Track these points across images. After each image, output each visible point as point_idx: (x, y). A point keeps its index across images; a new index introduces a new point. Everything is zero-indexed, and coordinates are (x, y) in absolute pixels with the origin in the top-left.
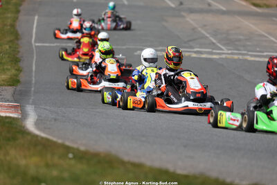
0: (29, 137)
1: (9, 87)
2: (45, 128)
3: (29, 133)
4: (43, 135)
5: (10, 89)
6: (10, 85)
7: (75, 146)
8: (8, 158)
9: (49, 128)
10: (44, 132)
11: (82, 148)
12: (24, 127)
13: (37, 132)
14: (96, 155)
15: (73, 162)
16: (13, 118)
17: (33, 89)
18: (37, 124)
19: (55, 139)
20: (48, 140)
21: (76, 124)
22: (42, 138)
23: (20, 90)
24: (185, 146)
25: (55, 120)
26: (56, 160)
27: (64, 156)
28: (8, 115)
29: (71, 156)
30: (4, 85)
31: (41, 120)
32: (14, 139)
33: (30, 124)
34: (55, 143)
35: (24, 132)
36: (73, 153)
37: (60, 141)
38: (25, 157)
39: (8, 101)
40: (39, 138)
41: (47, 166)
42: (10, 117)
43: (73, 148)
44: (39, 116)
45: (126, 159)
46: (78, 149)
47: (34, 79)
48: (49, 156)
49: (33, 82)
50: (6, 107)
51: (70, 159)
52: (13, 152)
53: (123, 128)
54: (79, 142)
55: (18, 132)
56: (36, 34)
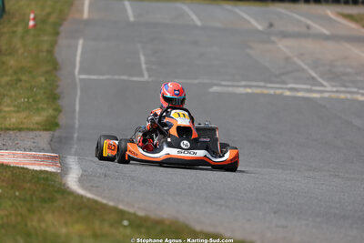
0: (71, 198)
1: (45, 133)
2: (92, 186)
3: (71, 193)
4: (89, 195)
5: (46, 136)
6: (46, 130)
7: (131, 210)
8: (43, 225)
9: (97, 187)
10: (91, 193)
11: (141, 213)
12: (64, 185)
13: (81, 192)
14: (158, 222)
15: (128, 231)
16: (51, 173)
17: (76, 135)
18: (81, 181)
19: (104, 201)
20: (96, 202)
22: (89, 199)
23: (59, 137)
24: (275, 213)
25: (105, 176)
26: (106, 228)
27: (118, 223)
28: (43, 168)
29: (125, 223)
30: (38, 129)
31: (87, 176)
32: (51, 200)
33: (72, 182)
34: (104, 207)
35: (65, 192)
36: (129, 220)
37: (111, 204)
38: (66, 224)
39: (43, 150)
40: (85, 200)
41: (95, 236)
42: (46, 172)
43: (129, 213)
44: (84, 171)
45: (198, 228)
46: (134, 214)
47: (77, 122)
48: (97, 224)
49: (77, 126)
50: (41, 158)
51: (125, 227)
52: (49, 217)
53: (195, 188)
54: (137, 206)
55: (56, 192)
56: (80, 63)
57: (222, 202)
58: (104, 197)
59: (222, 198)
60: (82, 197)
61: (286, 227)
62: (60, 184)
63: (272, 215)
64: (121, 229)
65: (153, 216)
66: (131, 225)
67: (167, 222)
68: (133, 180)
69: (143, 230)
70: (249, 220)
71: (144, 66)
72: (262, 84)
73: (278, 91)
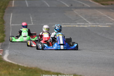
0: (4, 63)
2: (11, 59)
3: (5, 61)
4: (10, 61)
5: (0, 44)
9: (13, 59)
10: (10, 60)
11: (25, 66)
12: (3, 59)
15: (20, 72)
18: (8, 57)
20: (11, 63)
22: (9, 62)
23: (4, 44)
24: (69, 63)
25: (16, 55)
26: (14, 71)
27: (18, 69)
29: (20, 69)
31: (10, 55)
33: (5, 58)
34: (14, 65)
35: (2, 61)
37: (16, 64)
40: (8, 63)
41: (10, 74)
43: (21, 66)
44: (10, 54)
45: (43, 69)
46: (24, 67)
48: (11, 70)
51: (20, 70)
53: (45, 57)
56: (12, 21)
57: (53, 61)
58: (14, 62)
60: (7, 62)
62: (1, 58)
64: (18, 71)
65: (29, 67)
67: (33, 68)
68: (25, 56)
69: (25, 71)
70: (60, 66)
71: (32, 20)
72: (69, 24)
73: (74, 26)
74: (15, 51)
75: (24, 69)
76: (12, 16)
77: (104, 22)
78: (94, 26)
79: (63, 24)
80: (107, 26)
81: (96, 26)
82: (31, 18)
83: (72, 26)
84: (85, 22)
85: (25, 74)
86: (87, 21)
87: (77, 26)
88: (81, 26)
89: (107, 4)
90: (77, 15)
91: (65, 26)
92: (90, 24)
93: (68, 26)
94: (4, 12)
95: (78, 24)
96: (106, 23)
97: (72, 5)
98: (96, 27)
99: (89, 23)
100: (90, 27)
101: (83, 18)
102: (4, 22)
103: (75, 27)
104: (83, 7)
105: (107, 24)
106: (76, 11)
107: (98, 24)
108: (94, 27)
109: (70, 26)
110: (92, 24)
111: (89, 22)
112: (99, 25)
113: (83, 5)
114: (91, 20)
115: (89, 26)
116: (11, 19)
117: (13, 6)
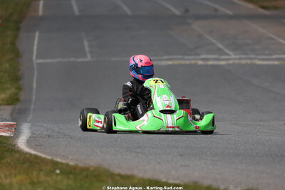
0: (17, 155)
1: (8, 107)
2: (36, 145)
3: (20, 152)
4: (33, 152)
5: (9, 109)
6: (9, 104)
7: (64, 161)
9: (41, 145)
10: (34, 149)
11: (71, 163)
12: (15, 145)
13: (27, 150)
14: (86, 169)
15: (59, 178)
16: (5, 137)
17: (32, 107)
18: (29, 142)
19: (44, 156)
20: (36, 157)
21: (70, 139)
22: (31, 154)
23: (19, 109)
24: (181, 155)
25: (49, 136)
26: (42, 177)
27: (53, 172)
29: (58, 171)
30: (4, 105)
31: (35, 137)
32: (1, 158)
33: (22, 143)
34: (43, 160)
35: (13, 150)
36: (60, 170)
37: (50, 158)
39: (6, 120)
40: (28, 156)
41: (33, 183)
43: (62, 164)
44: (33, 134)
45: (117, 171)
46: (67, 165)
47: (34, 97)
48: (35, 173)
49: (34, 100)
51: (57, 174)
53: (120, 141)
54: (70, 158)
55: (6, 151)
56: (37, 50)
57: (140, 150)
58: (44, 153)
59: (140, 147)
60: (27, 153)
61: (188, 166)
62: (12, 145)
63: (179, 157)
64: (54, 177)
65: (81, 165)
66: (61, 173)
67: (92, 169)
69: (71, 176)
70: (159, 163)
71: (87, 50)
72: (180, 57)
73: (193, 62)
74: (45, 125)
75: (69, 171)
76: (39, 39)
77: (267, 52)
78: (244, 62)
79: (166, 57)
80: (276, 63)
81: (249, 62)
82: (86, 44)
83: (188, 62)
84: (220, 51)
85: (71, 182)
86: (226, 51)
87: (200, 63)
88: (210, 63)
89: (276, 8)
90: (200, 36)
91: (170, 63)
92: (233, 56)
93: (177, 62)
94: (18, 29)
95: (203, 57)
96: (272, 55)
97: (187, 11)
98: (247, 64)
99: (228, 55)
100: (234, 64)
101: (214, 41)
102: (17, 54)
103: (196, 64)
104: (215, 16)
105: (274, 57)
106: (197, 26)
107: (253, 56)
108: (243, 66)
109: (183, 62)
110: (237, 57)
111: (230, 53)
112: (256, 59)
113: (216, 10)
114: (237, 47)
115: (231, 62)
116: (35, 47)
117: (41, 13)
